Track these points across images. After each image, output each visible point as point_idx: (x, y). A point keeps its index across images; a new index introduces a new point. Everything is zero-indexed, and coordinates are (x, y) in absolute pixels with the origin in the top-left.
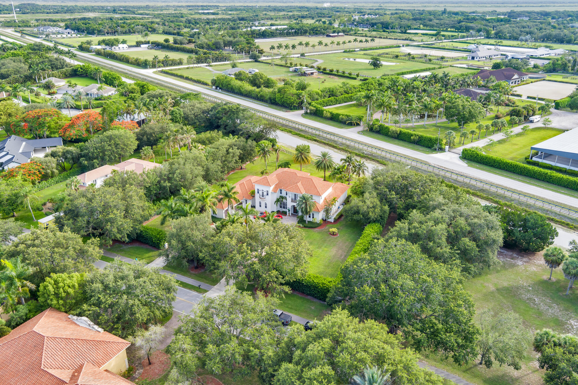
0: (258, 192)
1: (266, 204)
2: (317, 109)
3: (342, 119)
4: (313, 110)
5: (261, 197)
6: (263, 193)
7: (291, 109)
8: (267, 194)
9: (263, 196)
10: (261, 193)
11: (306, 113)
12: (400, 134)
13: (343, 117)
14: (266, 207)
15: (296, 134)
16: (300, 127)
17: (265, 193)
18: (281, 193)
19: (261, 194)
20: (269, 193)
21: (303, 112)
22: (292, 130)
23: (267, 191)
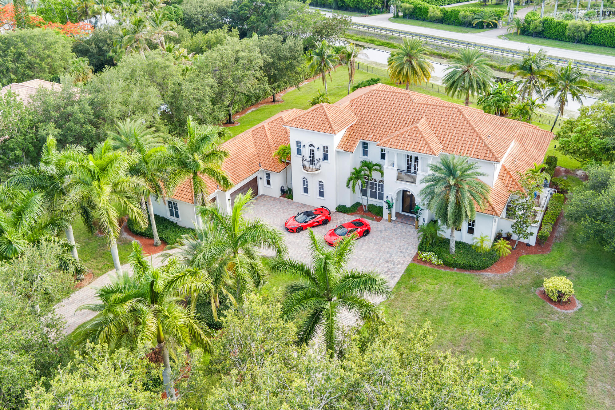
0: (299, 152)
1: (321, 185)
2: (416, 7)
3: (465, 17)
4: (409, 9)
5: (308, 164)
6: (312, 153)
7: (370, 13)
8: (326, 157)
9: (312, 162)
10: (306, 152)
11: (397, 16)
12: (590, 33)
13: (467, 13)
14: (321, 194)
15: (383, 45)
16: (389, 33)
17: (319, 155)
18: (365, 153)
19: (307, 157)
20: (331, 154)
21: (391, 15)
22: (375, 39)
23: (326, 148)
